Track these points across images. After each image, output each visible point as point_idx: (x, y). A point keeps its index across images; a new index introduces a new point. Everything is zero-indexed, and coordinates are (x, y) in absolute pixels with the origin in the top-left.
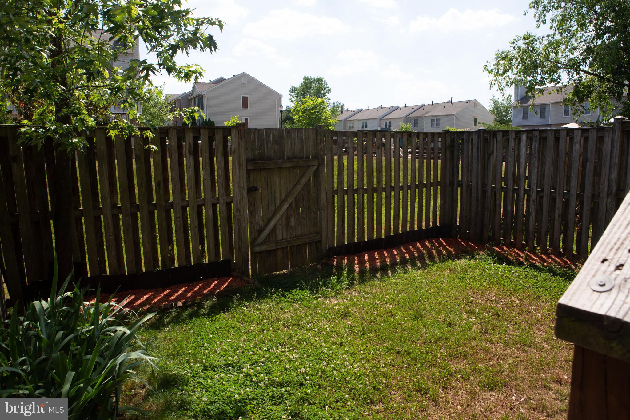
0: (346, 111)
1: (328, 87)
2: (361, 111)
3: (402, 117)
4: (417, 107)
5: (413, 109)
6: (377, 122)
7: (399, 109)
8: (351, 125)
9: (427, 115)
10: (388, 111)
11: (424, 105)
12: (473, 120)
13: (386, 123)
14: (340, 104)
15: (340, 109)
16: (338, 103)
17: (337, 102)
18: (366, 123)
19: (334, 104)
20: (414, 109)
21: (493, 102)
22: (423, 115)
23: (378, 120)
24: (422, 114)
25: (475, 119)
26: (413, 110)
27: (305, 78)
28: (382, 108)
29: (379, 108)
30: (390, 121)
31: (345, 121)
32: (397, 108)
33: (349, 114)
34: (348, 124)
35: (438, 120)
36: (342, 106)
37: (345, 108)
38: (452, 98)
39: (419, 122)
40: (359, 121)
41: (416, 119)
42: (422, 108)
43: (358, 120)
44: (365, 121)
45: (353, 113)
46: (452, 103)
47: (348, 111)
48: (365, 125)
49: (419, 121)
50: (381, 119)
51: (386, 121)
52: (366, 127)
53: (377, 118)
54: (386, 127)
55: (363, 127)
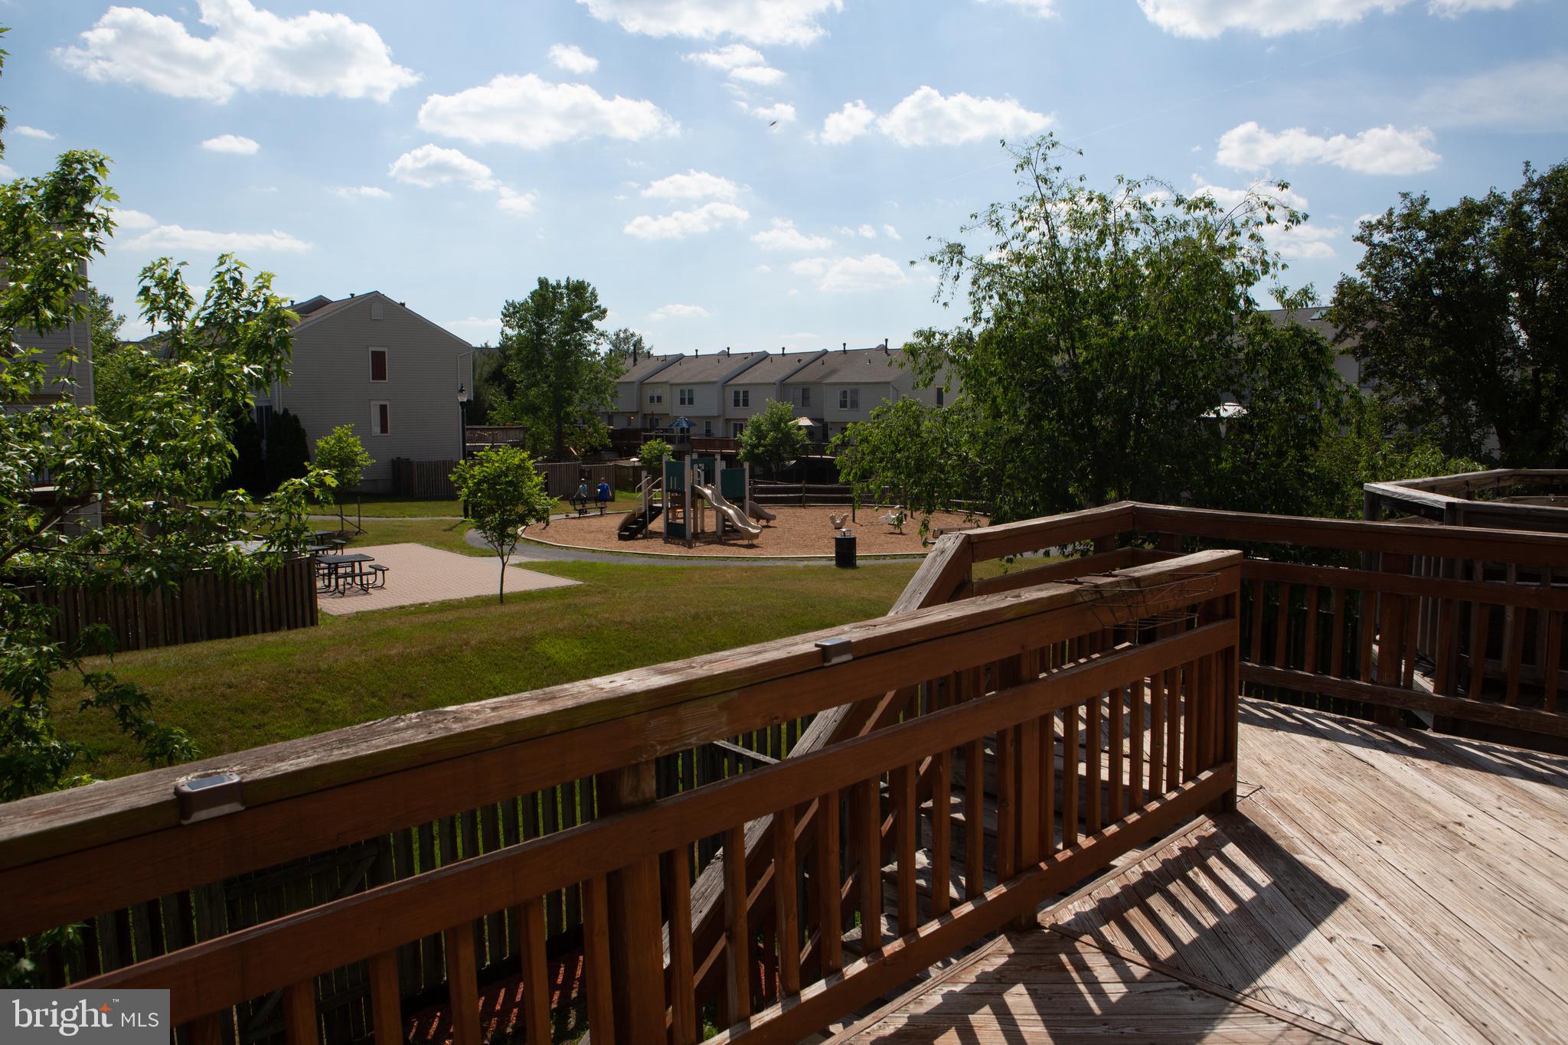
0: (645, 355)
1: (597, 307)
2: (680, 358)
4: (810, 358)
5: (799, 361)
6: (715, 391)
7: (768, 360)
8: (655, 394)
9: (827, 381)
10: (742, 363)
11: (825, 352)
12: (935, 396)
13: (737, 393)
14: (632, 335)
15: (632, 348)
17: (626, 331)
18: (691, 392)
19: (617, 335)
20: (802, 363)
22: (822, 378)
23: (719, 385)
24: (819, 375)
26: (798, 365)
27: (543, 283)
28: (729, 355)
29: (722, 354)
30: (745, 388)
31: (642, 383)
32: (764, 356)
33: (652, 365)
34: (649, 392)
35: (855, 393)
36: (636, 343)
37: (644, 348)
39: (812, 395)
40: (674, 387)
41: (806, 387)
42: (819, 361)
43: (672, 385)
44: (687, 388)
45: (659, 364)
46: (886, 351)
47: (650, 356)
48: (687, 397)
49: (812, 393)
50: (725, 384)
51: (737, 389)
52: (691, 401)
53: (715, 382)
54: (737, 403)
55: (682, 402)
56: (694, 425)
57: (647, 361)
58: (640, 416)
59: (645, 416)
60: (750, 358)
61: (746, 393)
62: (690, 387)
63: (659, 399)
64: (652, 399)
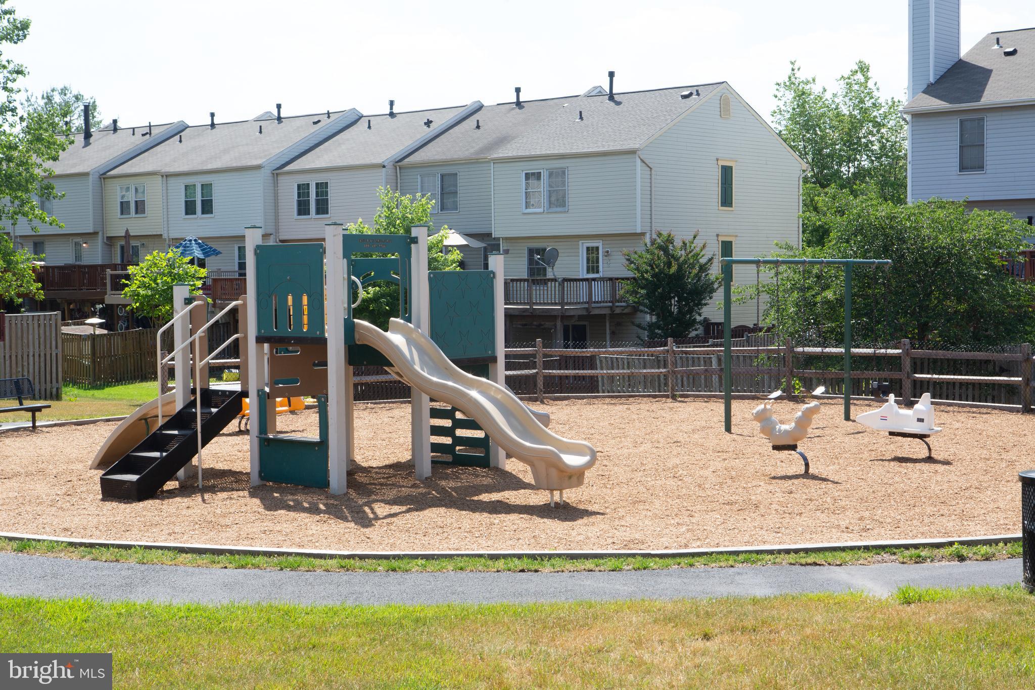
0: (106, 129)
2: (178, 131)
3: (379, 160)
4: (450, 117)
5: (428, 123)
6: (257, 185)
7: (362, 125)
8: (131, 197)
9: (501, 153)
10: (308, 132)
11: (480, 108)
12: (717, 175)
13: (303, 189)
14: (77, 98)
15: (77, 121)
16: (69, 97)
17: (63, 92)
18: (207, 188)
20: (436, 127)
21: (790, 95)
22: (482, 151)
23: (266, 173)
24: (477, 147)
25: (727, 173)
26: (428, 132)
28: (280, 119)
29: (265, 118)
30: (321, 178)
31: (104, 176)
32: (353, 120)
33: (121, 144)
34: (116, 194)
35: (558, 175)
36: (88, 111)
37: (103, 117)
38: (611, 75)
39: (463, 185)
40: (172, 181)
41: (447, 171)
42: (470, 122)
43: (167, 176)
44: (198, 181)
45: (139, 141)
46: (611, 97)
47: (115, 129)
48: (199, 199)
49: (461, 182)
50: (279, 171)
51: (303, 179)
52: (207, 207)
53: (258, 167)
54: (303, 209)
55: (190, 208)
56: (217, 253)
57: (112, 137)
58: (99, 241)
59: (111, 241)
60: (325, 121)
61: (322, 188)
62: (206, 179)
63: (140, 207)
64: (124, 207)
